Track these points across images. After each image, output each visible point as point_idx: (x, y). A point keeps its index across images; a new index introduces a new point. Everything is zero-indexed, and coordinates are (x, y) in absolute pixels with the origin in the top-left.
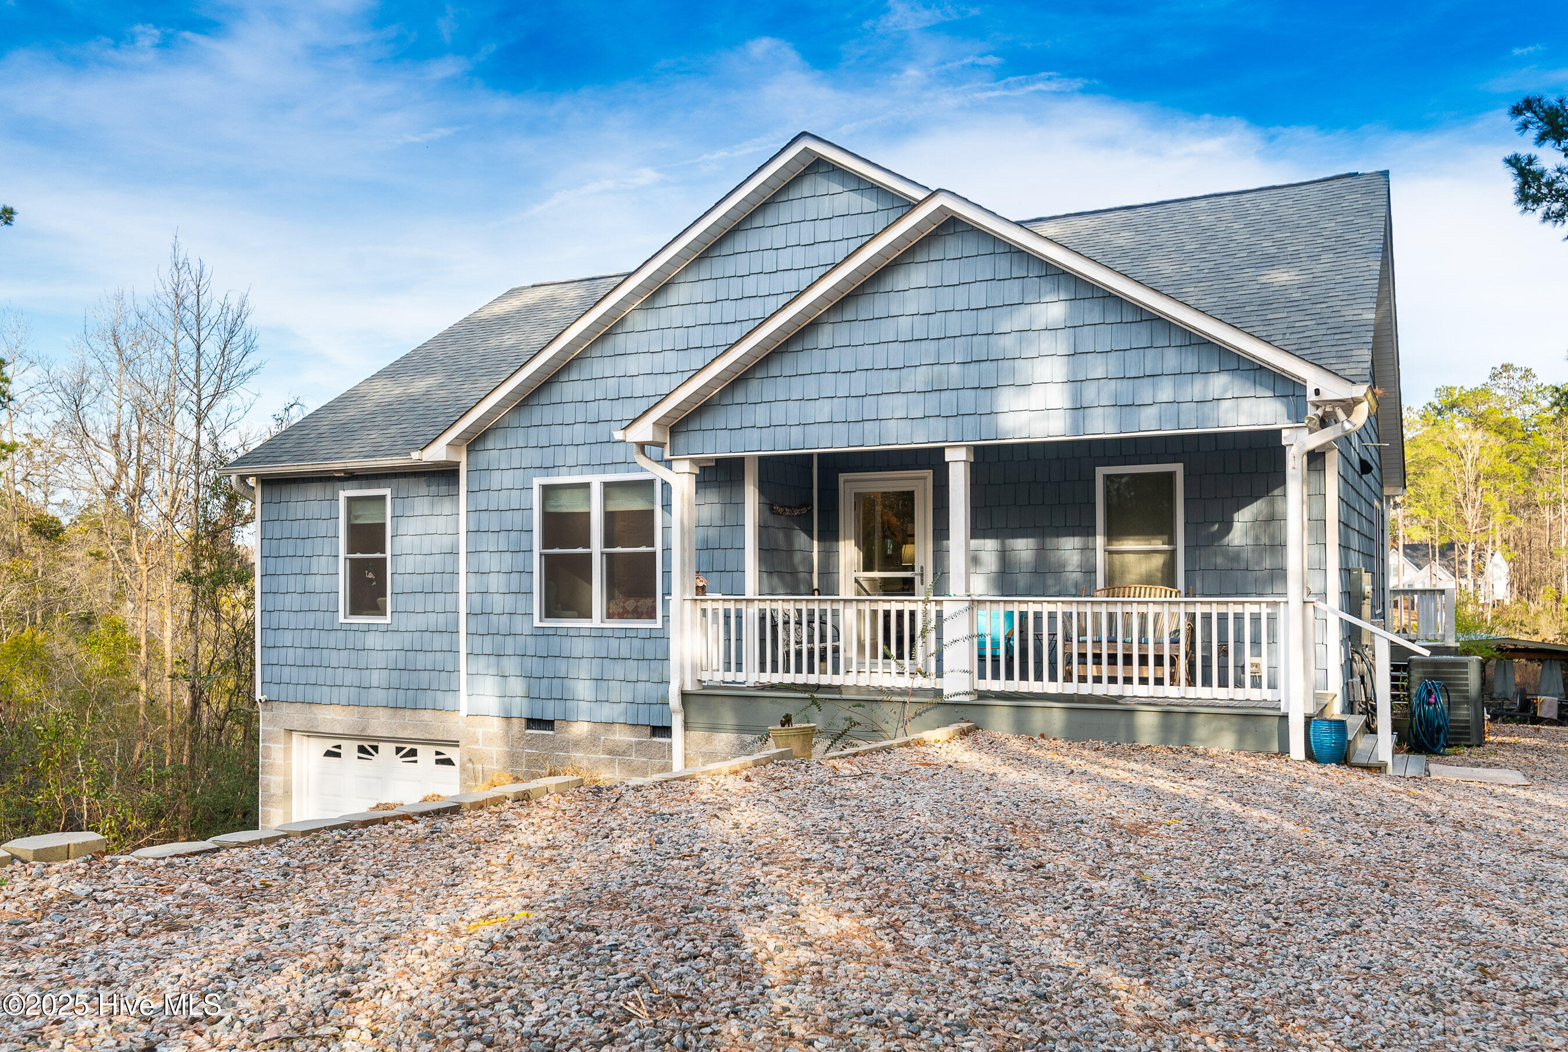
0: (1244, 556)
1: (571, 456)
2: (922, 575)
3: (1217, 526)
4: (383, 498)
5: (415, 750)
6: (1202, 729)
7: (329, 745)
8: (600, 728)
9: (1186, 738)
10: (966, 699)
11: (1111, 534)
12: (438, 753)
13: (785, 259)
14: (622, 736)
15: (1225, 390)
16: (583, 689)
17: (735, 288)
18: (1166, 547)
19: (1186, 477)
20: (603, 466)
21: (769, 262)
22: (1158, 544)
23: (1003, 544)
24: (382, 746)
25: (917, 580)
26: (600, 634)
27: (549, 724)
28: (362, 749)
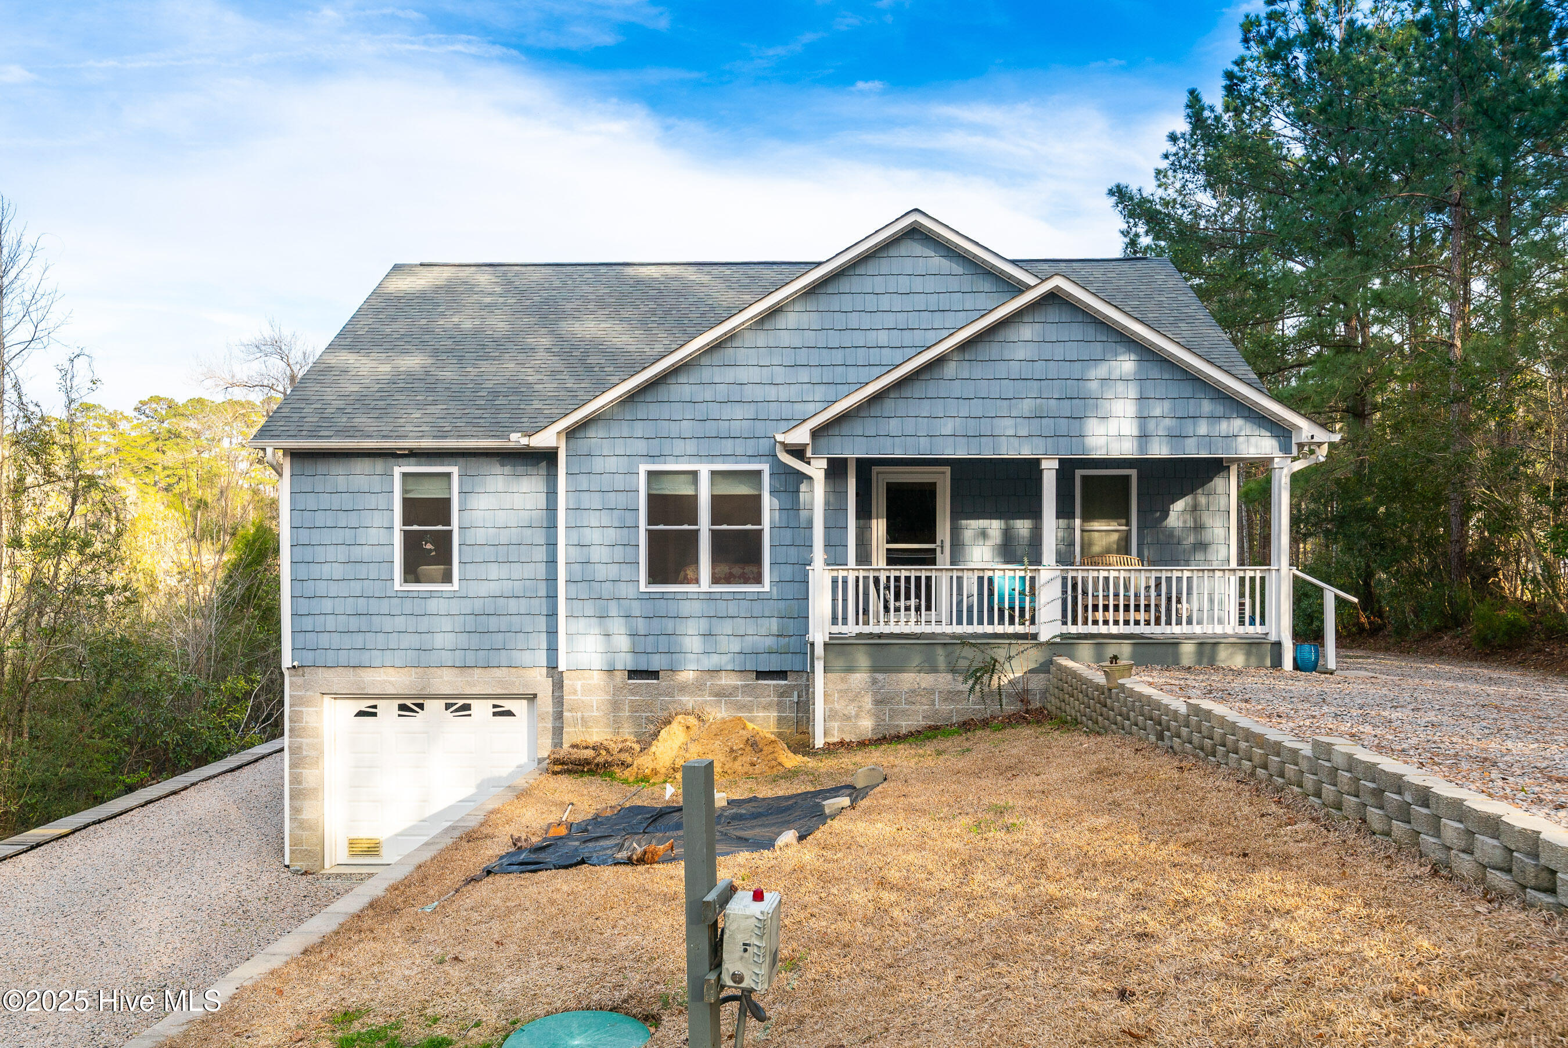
0: (1176, 533)
1: (679, 447)
2: (942, 547)
3: (1158, 514)
4: (448, 475)
5: (469, 705)
6: (1223, 654)
7: (363, 705)
8: (707, 676)
9: (1212, 662)
10: (1058, 640)
11: (1086, 517)
12: (495, 706)
13: (885, 302)
14: (728, 681)
15: (1241, 430)
16: (692, 643)
17: (840, 320)
18: (1124, 528)
19: (1139, 478)
20: (711, 457)
21: (871, 303)
22: (1113, 526)
23: (1007, 524)
24: (427, 703)
25: (939, 550)
26: (710, 597)
27: (654, 674)
28: (403, 707)
